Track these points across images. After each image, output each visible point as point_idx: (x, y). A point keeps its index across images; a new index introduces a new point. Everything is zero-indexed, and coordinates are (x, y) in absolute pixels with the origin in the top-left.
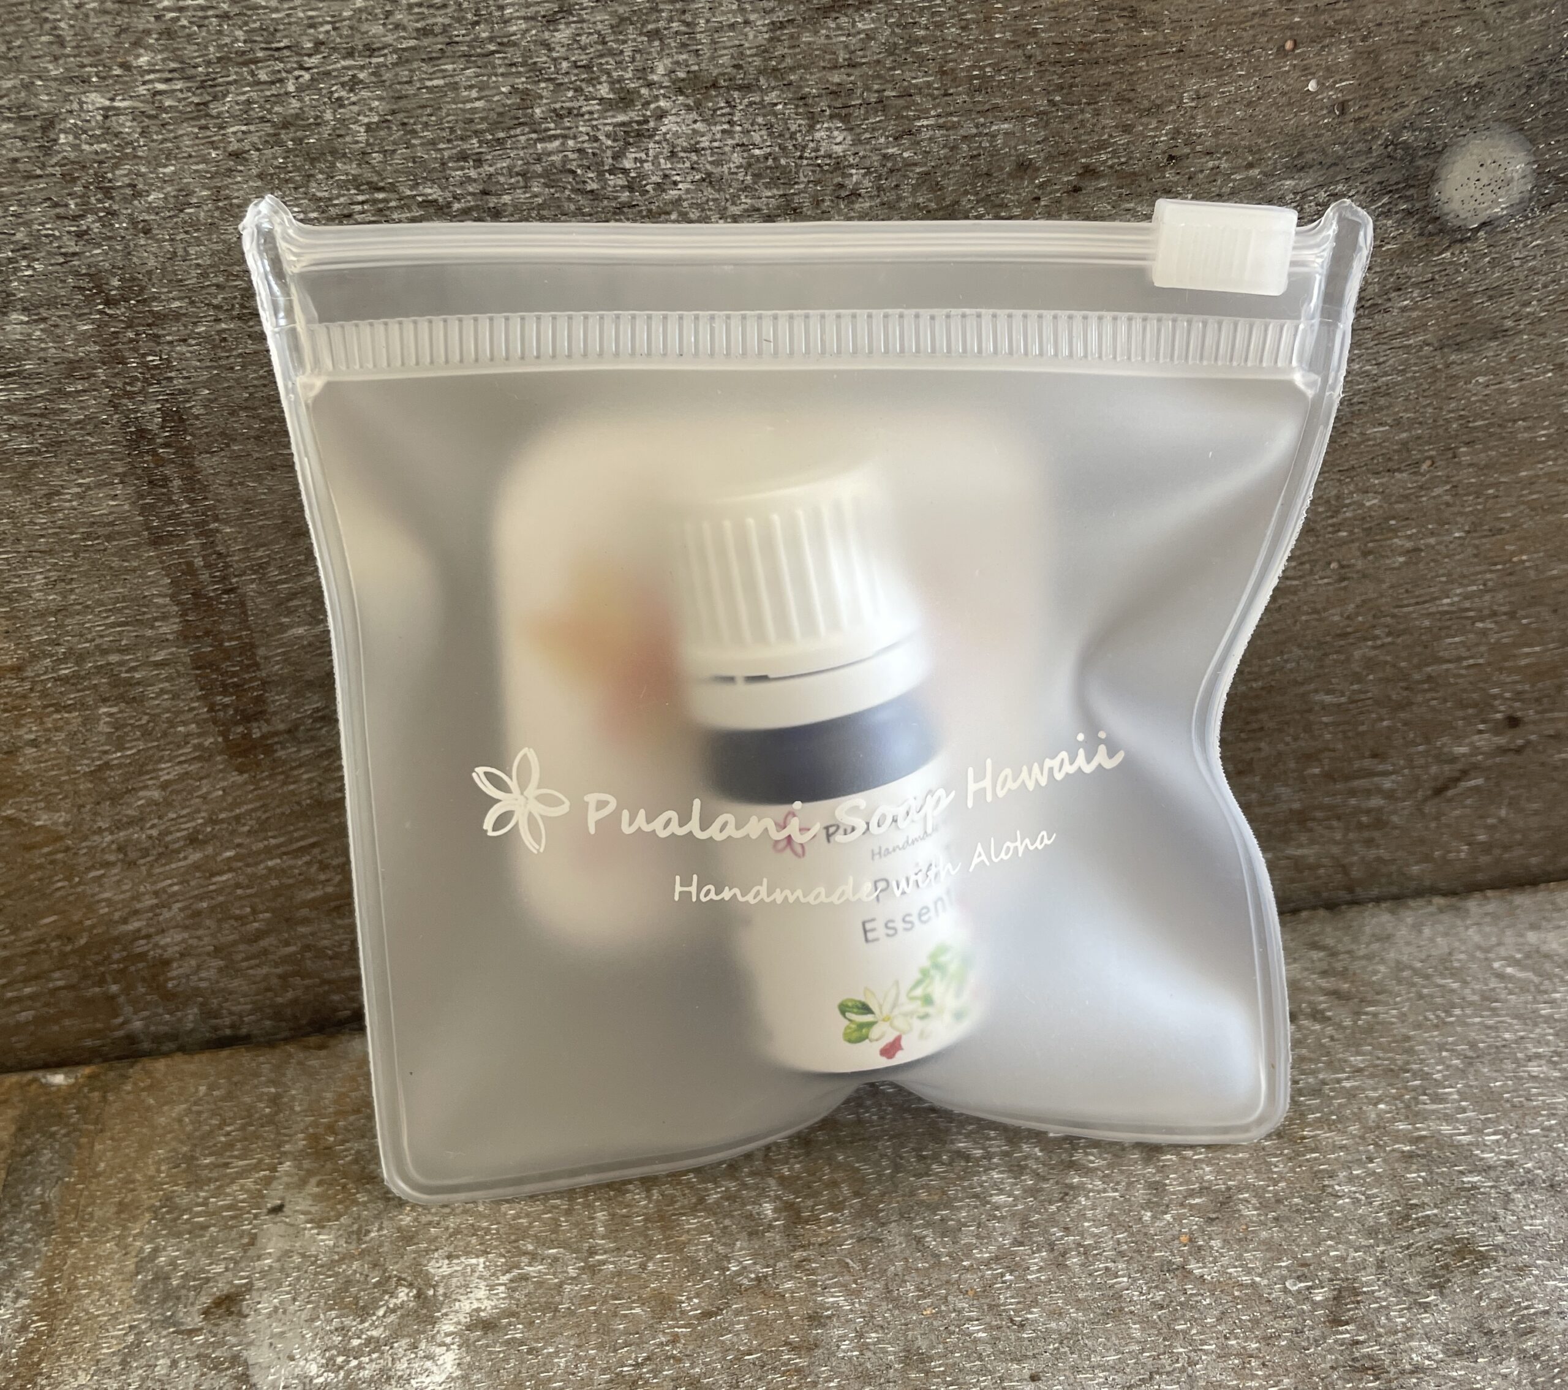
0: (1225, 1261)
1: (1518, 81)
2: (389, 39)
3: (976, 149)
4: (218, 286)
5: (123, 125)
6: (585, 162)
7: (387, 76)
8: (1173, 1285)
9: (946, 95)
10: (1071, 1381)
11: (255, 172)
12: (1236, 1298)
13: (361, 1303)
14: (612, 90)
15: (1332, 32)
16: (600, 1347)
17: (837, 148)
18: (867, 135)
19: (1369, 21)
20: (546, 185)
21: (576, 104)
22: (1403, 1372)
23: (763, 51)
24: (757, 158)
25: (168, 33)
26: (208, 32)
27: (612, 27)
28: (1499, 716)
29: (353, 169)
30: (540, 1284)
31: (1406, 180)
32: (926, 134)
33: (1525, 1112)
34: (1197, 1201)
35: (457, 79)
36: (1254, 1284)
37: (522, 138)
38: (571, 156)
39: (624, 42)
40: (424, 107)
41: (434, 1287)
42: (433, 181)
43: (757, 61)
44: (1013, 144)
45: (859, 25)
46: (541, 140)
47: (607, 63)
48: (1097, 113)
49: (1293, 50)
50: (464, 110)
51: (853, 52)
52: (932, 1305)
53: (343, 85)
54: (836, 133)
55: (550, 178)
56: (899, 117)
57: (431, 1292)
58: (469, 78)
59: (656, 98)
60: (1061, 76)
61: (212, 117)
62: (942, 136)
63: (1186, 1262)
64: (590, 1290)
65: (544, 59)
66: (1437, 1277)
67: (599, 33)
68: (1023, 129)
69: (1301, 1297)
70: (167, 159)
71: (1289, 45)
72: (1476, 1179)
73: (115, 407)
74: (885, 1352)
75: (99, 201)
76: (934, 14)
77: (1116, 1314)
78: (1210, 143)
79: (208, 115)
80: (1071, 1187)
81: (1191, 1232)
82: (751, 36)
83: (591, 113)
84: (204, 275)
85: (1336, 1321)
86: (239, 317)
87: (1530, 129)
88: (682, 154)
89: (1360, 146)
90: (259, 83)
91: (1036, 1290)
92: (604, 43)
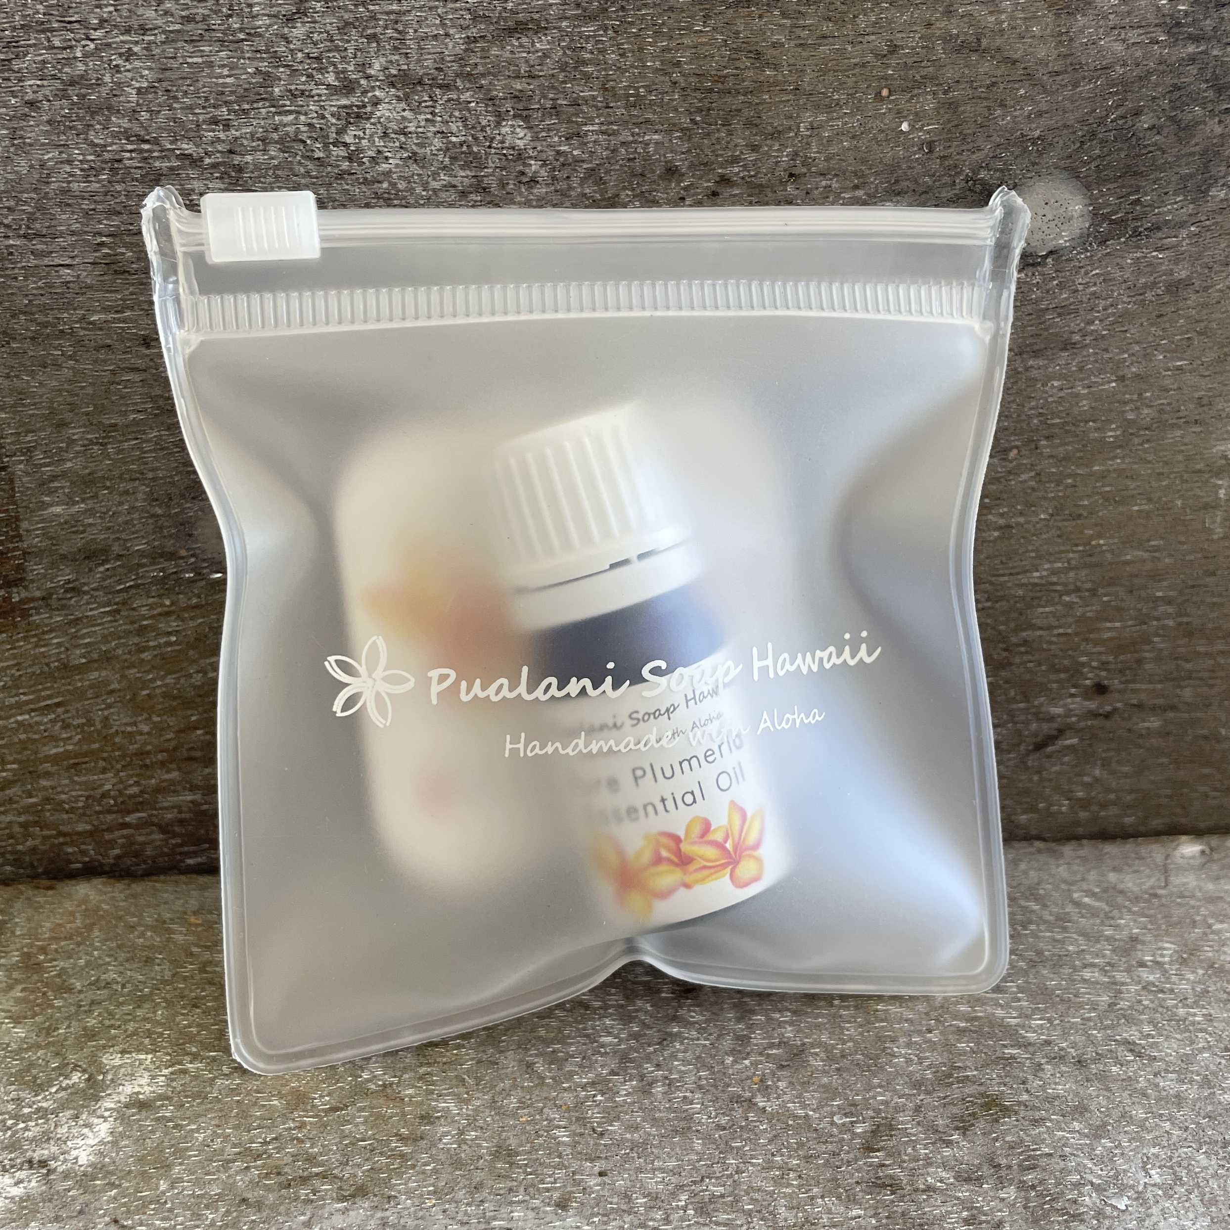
0: (786, 1098)
1: (1072, 137)
2: (160, 22)
3: (632, 153)
4: (9, 208)
6: (313, 134)
7: (156, 51)
8: (738, 1113)
9: (608, 107)
10: (633, 1178)
11: (45, 118)
12: (789, 1125)
13: (39, 1081)
14: (337, 79)
15: (919, 85)
16: (236, 1128)
17: (518, 142)
18: (544, 134)
19: (949, 78)
20: (281, 150)
21: (307, 87)
22: (916, 1190)
23: (459, 59)
24: (454, 144)
27: (339, 29)
28: (1088, 682)
29: (125, 123)
30: (196, 1077)
32: (592, 138)
33: (1070, 1004)
34: (774, 1051)
35: (212, 59)
36: (807, 1116)
37: (263, 111)
38: (303, 128)
39: (348, 41)
40: (184, 78)
41: (104, 1074)
42: (189, 139)
43: (455, 67)
44: (662, 152)
45: (538, 45)
46: (279, 114)
47: (334, 57)
48: (730, 133)
49: (888, 97)
50: (217, 84)
51: (533, 66)
52: (529, 1115)
53: (121, 55)
54: (518, 130)
55: (285, 145)
56: (569, 121)
57: (101, 1077)
58: (222, 59)
59: (373, 89)
60: (700, 101)
61: (14, 71)
62: (605, 140)
63: (753, 1097)
64: (238, 1085)
65: (284, 49)
66: (964, 1121)
67: (328, 32)
68: (671, 140)
69: (844, 1129)
71: (885, 92)
72: (1015, 1052)
74: (479, 1146)
76: (597, 42)
77: (684, 1132)
78: (823, 165)
79: (11, 69)
80: (671, 1034)
81: (763, 1075)
82: (450, 47)
83: (319, 95)
85: (869, 1149)
86: (25, 236)
87: (1086, 177)
88: (393, 135)
89: (946, 179)
90: (53, 48)
91: (620, 1109)
92: (332, 41)
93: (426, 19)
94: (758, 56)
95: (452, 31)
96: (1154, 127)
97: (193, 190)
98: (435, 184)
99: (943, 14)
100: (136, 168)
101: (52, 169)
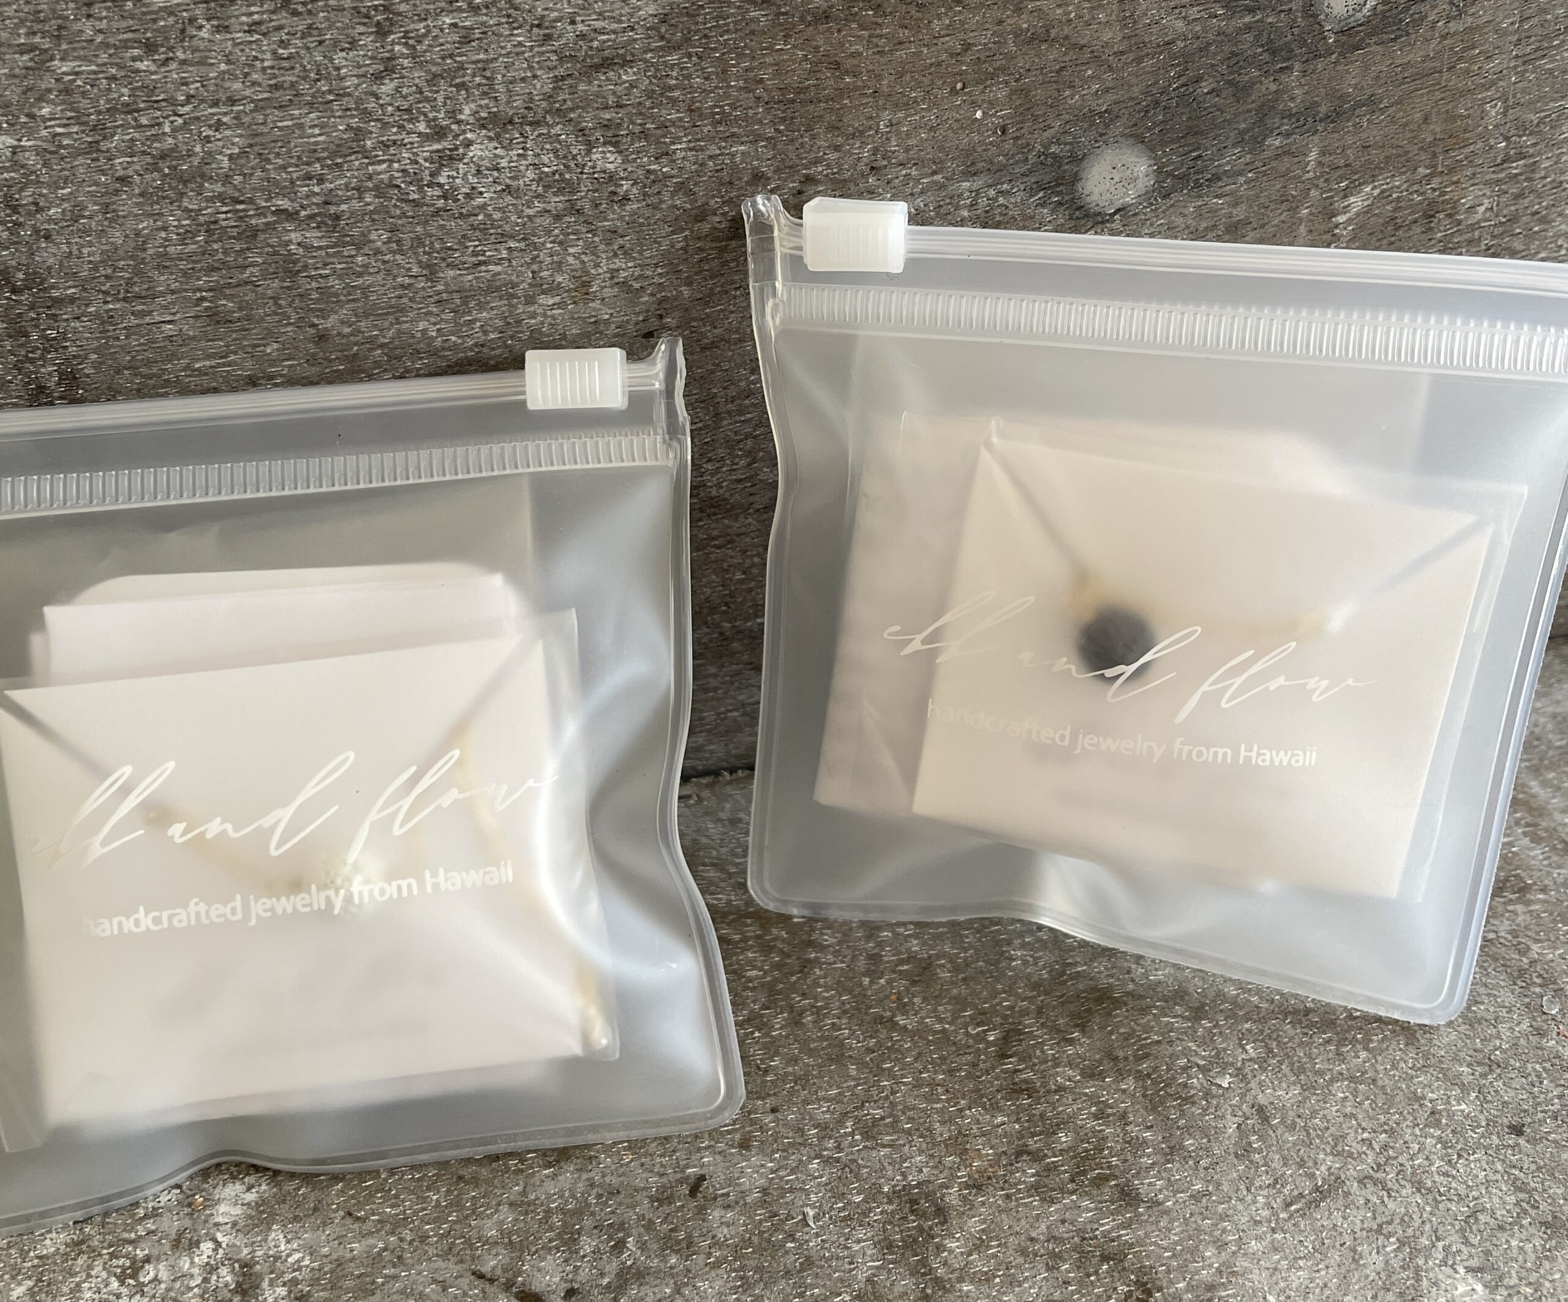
0: (923, 1013)
1: (1137, 107)
2: (248, 92)
3: (720, 164)
4: (107, 277)
5: (28, 159)
6: (408, 179)
7: (246, 120)
8: (883, 1033)
9: (695, 126)
10: (802, 1111)
11: (137, 191)
12: (929, 1041)
14: (428, 126)
15: (992, 76)
17: (610, 166)
18: (634, 156)
19: (1021, 67)
20: (376, 196)
21: (399, 137)
22: (1049, 1091)
23: (549, 97)
24: (547, 174)
25: (67, 91)
26: (99, 90)
27: (427, 81)
29: (218, 188)
31: (1056, 180)
32: (680, 154)
34: (905, 967)
35: (303, 120)
36: (944, 1030)
37: (357, 163)
38: (396, 175)
39: (437, 92)
40: (276, 141)
42: (284, 196)
43: (544, 104)
44: (748, 160)
45: (624, 77)
46: (373, 164)
47: (424, 107)
48: (813, 137)
49: (962, 89)
50: (308, 143)
51: (620, 97)
53: (210, 126)
54: (608, 155)
55: (380, 191)
56: (658, 142)
58: (312, 120)
59: (464, 132)
60: (784, 111)
61: (103, 152)
62: (693, 155)
63: (894, 1016)
65: (374, 105)
66: (1081, 1018)
67: (417, 86)
68: (757, 150)
69: (978, 1038)
70: (64, 183)
71: (959, 86)
73: (19, 369)
75: (7, 215)
76: (682, 69)
77: (839, 1057)
78: (902, 157)
79: (99, 150)
81: (899, 993)
82: (538, 86)
83: (412, 143)
84: (96, 269)
85: (1003, 1054)
86: (125, 299)
87: (1150, 141)
88: (486, 172)
89: (1019, 157)
90: (141, 126)
91: (778, 1043)
92: (421, 93)
93: (513, 64)
94: (838, 65)
95: (539, 73)
96: (1213, 90)
97: (290, 241)
98: (531, 212)
99: (1013, 11)
100: (232, 227)
101: (147, 238)
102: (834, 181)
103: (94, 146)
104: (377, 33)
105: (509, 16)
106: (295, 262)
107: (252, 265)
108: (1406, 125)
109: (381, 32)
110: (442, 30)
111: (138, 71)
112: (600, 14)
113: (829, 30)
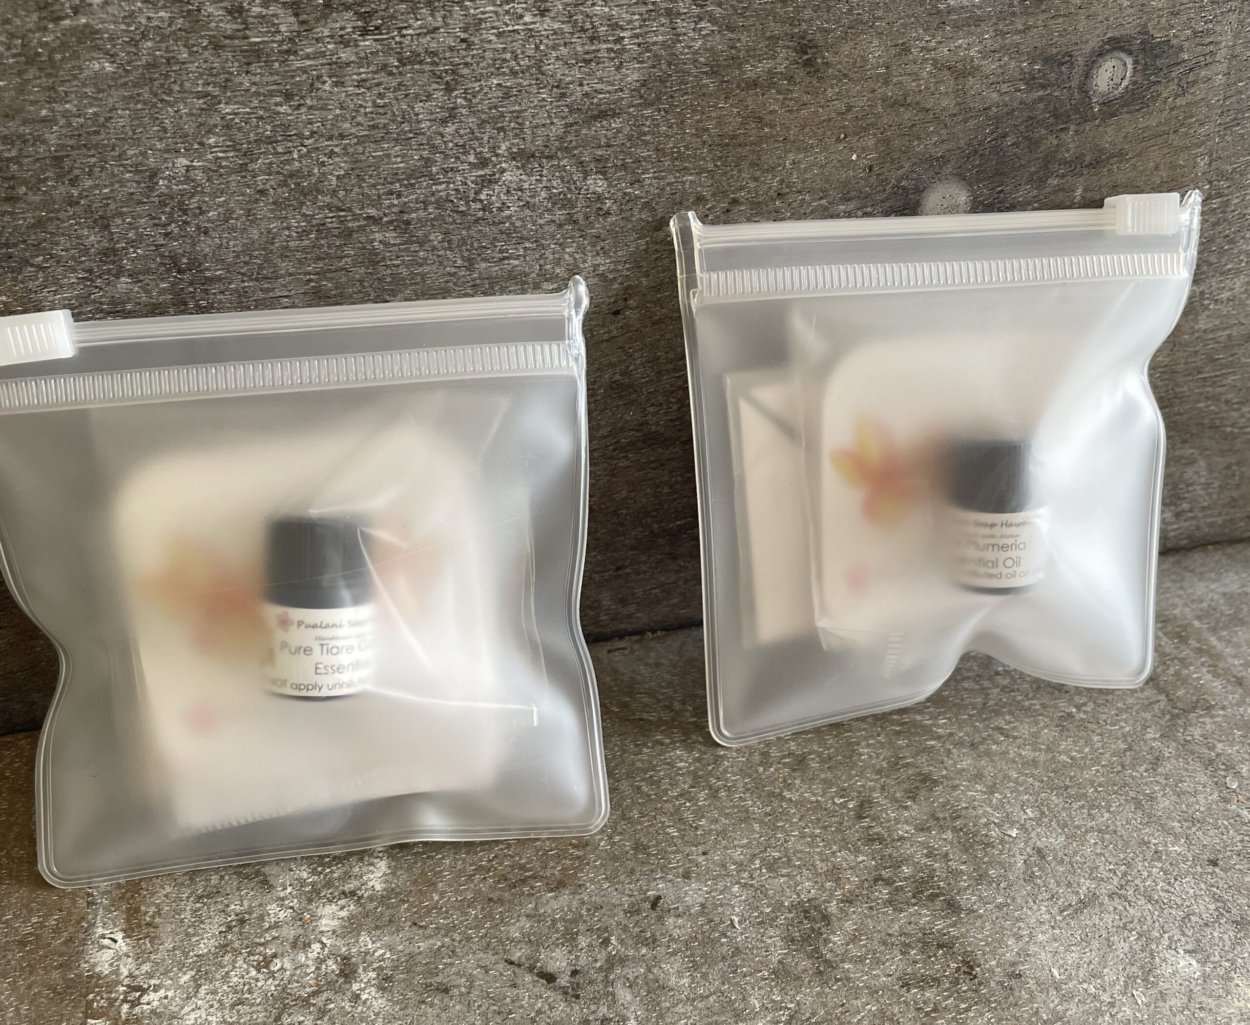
0: (802, 790)
1: (962, 154)
2: (353, 130)
3: (675, 189)
4: (245, 263)
5: (197, 175)
6: (459, 196)
7: (351, 150)
8: (776, 803)
9: (659, 161)
10: (724, 853)
11: (271, 201)
12: (808, 807)
14: (476, 158)
15: (865, 129)
17: (599, 189)
18: (616, 182)
19: (885, 124)
20: (436, 208)
21: (456, 165)
22: (893, 840)
23: (560, 139)
24: (555, 194)
25: (228, 127)
26: (251, 126)
27: (478, 125)
29: (328, 199)
31: (903, 206)
32: (647, 182)
34: (789, 759)
35: (390, 152)
36: (817, 801)
37: (425, 183)
38: (451, 192)
39: (484, 133)
40: (370, 166)
42: (373, 206)
43: (557, 144)
44: (694, 187)
45: (613, 125)
46: (436, 184)
47: (474, 144)
48: (740, 171)
49: (845, 138)
50: (392, 168)
51: (609, 139)
52: (648, 820)
53: (325, 155)
54: (598, 181)
55: (439, 205)
56: (634, 173)
58: (396, 152)
59: (500, 162)
60: (721, 152)
61: (249, 171)
62: (656, 183)
63: (782, 791)
65: (439, 141)
66: (912, 792)
67: (470, 128)
68: (700, 179)
69: (842, 806)
70: (221, 193)
71: (842, 136)
72: (933, 742)
74: (624, 845)
75: (179, 216)
76: (653, 120)
77: (746, 820)
78: (800, 186)
79: (246, 170)
80: (720, 756)
81: (784, 776)
82: (554, 131)
83: (464, 170)
84: (238, 257)
85: (860, 817)
86: (257, 280)
87: (969, 179)
88: (513, 192)
89: (880, 188)
90: (278, 153)
91: (703, 809)
92: (473, 133)
93: (538, 114)
94: (760, 119)
95: (555, 121)
96: (1014, 143)
97: (375, 239)
98: (541, 221)
99: (883, 84)
100: (335, 228)
101: (276, 234)
102: (752, 203)
103: (243, 167)
104: (446, 89)
105: (537, 79)
106: (377, 255)
107: (347, 256)
108: (1142, 172)
109: (449, 89)
110: (491, 88)
111: (278, 113)
112: (600, 79)
113: (756, 94)
